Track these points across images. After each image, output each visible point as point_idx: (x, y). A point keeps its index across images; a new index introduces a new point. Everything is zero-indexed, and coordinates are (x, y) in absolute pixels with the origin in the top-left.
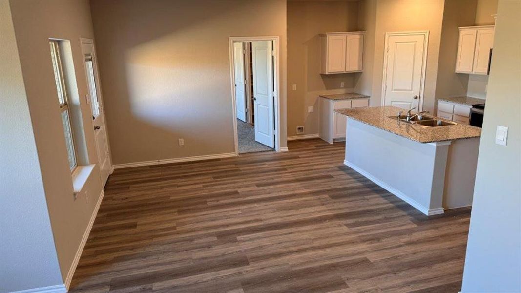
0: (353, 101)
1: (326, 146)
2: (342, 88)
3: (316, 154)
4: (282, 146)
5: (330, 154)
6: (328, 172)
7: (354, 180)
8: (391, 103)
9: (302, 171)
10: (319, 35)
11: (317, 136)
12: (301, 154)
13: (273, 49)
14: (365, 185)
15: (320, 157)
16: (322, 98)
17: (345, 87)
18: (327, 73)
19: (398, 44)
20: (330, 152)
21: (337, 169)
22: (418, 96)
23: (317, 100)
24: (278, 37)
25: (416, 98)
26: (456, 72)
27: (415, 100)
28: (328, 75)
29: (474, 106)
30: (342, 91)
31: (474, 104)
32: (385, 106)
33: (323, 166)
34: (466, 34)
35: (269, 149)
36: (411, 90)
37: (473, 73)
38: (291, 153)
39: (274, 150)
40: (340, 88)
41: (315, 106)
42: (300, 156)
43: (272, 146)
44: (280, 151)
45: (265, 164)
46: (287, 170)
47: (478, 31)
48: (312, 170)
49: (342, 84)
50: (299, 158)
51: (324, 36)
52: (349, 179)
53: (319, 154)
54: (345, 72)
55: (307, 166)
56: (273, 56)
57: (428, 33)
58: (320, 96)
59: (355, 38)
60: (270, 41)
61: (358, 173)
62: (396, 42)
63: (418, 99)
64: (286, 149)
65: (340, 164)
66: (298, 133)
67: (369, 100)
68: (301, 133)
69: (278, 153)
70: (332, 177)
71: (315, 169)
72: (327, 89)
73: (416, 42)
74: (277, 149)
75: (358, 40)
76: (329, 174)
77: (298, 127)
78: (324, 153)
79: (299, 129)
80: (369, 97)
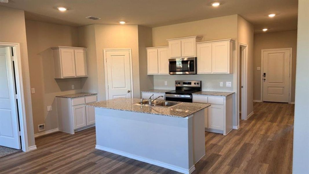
0: (86, 98)
1: (69, 137)
2: (73, 89)
3: (65, 146)
4: (30, 144)
5: (78, 143)
6: (88, 159)
7: (115, 161)
8: (113, 97)
9: (63, 165)
10: (51, 48)
11: (57, 130)
12: (53, 149)
13: (13, 55)
14: (126, 163)
15: (71, 148)
16: (59, 98)
17: (75, 89)
18: (62, 78)
19: (113, 57)
20: (77, 142)
21: (93, 155)
22: (130, 91)
23: (54, 100)
24: (19, 44)
25: (129, 92)
26: (148, 74)
27: (129, 93)
28: (62, 79)
29: (166, 93)
30: (72, 92)
31: (166, 92)
32: (109, 100)
33: (80, 155)
34: (151, 52)
35: (14, 151)
36: (125, 87)
37: (159, 74)
38: (41, 151)
39: (21, 150)
40: (72, 89)
41: (53, 105)
42: (52, 151)
43: (18, 147)
44: (28, 151)
45: (18, 169)
46: (47, 169)
47: (158, 49)
48: (71, 162)
49: (73, 87)
50: (51, 153)
51: (57, 48)
52: (110, 161)
53: (69, 145)
54: (75, 77)
55: (65, 159)
56: (13, 62)
57: (131, 50)
58: (56, 96)
59: (80, 52)
60: (9, 48)
61: (112, 153)
62: (111, 56)
63: (130, 92)
64: (34, 147)
65: (92, 150)
66: (39, 131)
67: (97, 96)
68: (43, 130)
69: (27, 153)
70: (94, 164)
71: (75, 161)
72: (62, 90)
73: (124, 55)
74: (24, 149)
75: (83, 53)
76: (90, 161)
77: (39, 125)
78: (72, 143)
79: (40, 126)
80: (97, 94)
